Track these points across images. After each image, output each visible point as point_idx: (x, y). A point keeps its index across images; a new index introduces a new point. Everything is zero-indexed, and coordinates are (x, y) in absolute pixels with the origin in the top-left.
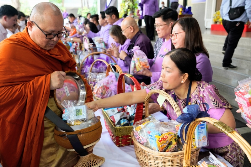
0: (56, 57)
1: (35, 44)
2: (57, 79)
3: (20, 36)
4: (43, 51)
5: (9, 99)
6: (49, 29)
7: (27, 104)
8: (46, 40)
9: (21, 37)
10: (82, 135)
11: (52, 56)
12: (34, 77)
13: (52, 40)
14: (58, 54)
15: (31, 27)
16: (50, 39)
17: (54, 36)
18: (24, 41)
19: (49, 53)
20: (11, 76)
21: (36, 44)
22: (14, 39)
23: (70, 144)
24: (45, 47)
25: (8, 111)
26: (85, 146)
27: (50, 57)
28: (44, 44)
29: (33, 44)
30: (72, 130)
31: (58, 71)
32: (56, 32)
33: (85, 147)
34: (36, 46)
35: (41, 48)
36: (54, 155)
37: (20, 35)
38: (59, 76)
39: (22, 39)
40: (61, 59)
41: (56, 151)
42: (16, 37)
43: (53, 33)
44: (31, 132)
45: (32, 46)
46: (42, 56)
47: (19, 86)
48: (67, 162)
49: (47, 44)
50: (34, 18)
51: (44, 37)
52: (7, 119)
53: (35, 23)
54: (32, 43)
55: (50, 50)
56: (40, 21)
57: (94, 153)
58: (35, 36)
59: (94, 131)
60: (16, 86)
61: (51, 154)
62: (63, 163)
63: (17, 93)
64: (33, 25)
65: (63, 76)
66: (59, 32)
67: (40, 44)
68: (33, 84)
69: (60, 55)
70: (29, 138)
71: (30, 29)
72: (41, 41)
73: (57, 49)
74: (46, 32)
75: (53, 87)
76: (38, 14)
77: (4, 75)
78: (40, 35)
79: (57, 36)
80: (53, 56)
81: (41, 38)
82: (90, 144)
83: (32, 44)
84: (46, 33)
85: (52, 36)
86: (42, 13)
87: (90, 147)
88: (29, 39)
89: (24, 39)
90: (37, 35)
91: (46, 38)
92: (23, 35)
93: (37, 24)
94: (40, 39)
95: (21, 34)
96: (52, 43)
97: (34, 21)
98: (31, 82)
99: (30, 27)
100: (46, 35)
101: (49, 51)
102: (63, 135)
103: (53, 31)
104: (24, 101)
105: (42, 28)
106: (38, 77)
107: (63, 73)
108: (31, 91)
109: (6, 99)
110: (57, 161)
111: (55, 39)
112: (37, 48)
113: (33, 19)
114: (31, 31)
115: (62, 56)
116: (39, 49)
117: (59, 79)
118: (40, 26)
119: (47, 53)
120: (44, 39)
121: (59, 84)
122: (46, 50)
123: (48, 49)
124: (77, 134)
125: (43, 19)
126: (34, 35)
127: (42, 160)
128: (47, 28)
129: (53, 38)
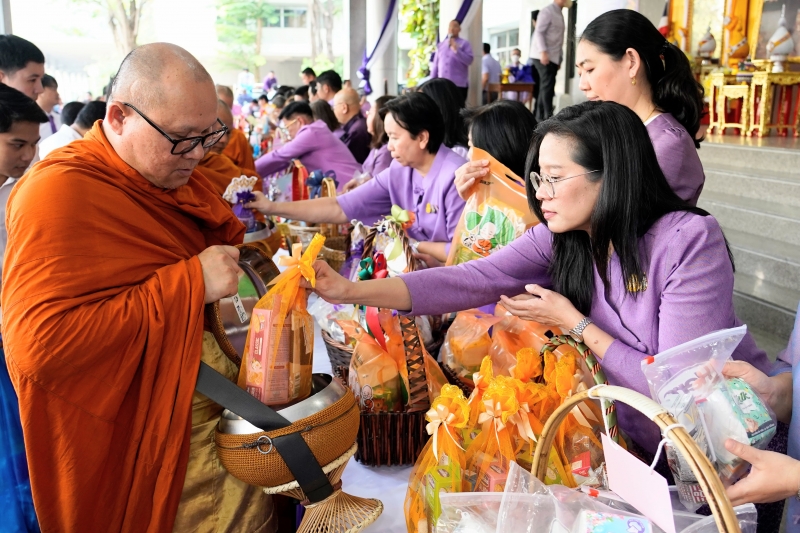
1: (134, 173)
2: (224, 268)
3: (85, 151)
4: (158, 194)
6: (179, 124)
7: (148, 353)
8: (172, 157)
9: (88, 154)
10: (315, 434)
13: (188, 155)
15: (121, 122)
16: (183, 153)
17: (195, 145)
18: (100, 166)
21: (137, 171)
22: (72, 160)
24: (166, 179)
27: (177, 212)
28: (164, 172)
29: (126, 173)
31: (219, 247)
33: (326, 470)
34: (136, 179)
37: (81, 149)
39: (93, 159)
42: (72, 156)
43: (190, 136)
45: (124, 181)
49: (172, 172)
50: (133, 95)
51: (165, 149)
53: (135, 109)
54: (125, 171)
55: (176, 190)
56: (152, 101)
58: (136, 147)
64: (129, 114)
65: (235, 259)
66: (205, 131)
67: (150, 171)
70: (146, 460)
71: (115, 128)
72: (156, 161)
74: (172, 133)
75: (214, 294)
76: (146, 81)
78: (151, 145)
79: (200, 143)
81: (156, 152)
83: (123, 174)
86: (159, 76)
89: (98, 158)
90: (144, 146)
91: (172, 152)
93: (141, 110)
94: (152, 155)
95: (86, 144)
96: (187, 165)
97: (131, 101)
99: (115, 122)
100: (175, 143)
101: (172, 193)
103: (191, 130)
105: (159, 124)
106: (164, 269)
107: (233, 251)
108: (156, 313)
111: (196, 152)
112: (140, 184)
113: (128, 97)
114: (120, 134)
116: (146, 188)
117: (227, 267)
118: (152, 116)
121: (230, 284)
122: (166, 189)
123: (173, 185)
124: (299, 433)
125: (161, 95)
126: (130, 146)
128: (173, 120)
129: (191, 149)
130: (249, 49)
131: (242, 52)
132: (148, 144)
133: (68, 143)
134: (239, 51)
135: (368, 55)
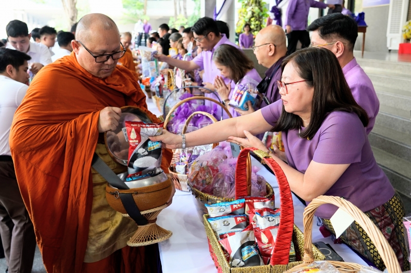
0: (115, 87)
2: (108, 118)
3: (67, 60)
4: (97, 80)
5: (42, 140)
6: (99, 48)
7: (66, 149)
8: (97, 63)
9: (68, 62)
10: (139, 196)
11: (109, 86)
12: (78, 114)
13: (106, 63)
14: (117, 84)
15: (78, 48)
16: (103, 62)
17: (108, 58)
18: (71, 67)
19: (105, 82)
20: (48, 112)
22: (58, 65)
23: (122, 205)
24: (98, 73)
25: (41, 156)
26: (143, 211)
27: (106, 88)
28: (95, 71)
30: (126, 188)
31: (110, 107)
32: (109, 52)
33: (142, 213)
34: (85, 73)
35: (93, 76)
36: (109, 223)
38: (110, 113)
39: (68, 64)
40: (122, 91)
41: (112, 216)
42: (61, 62)
43: (105, 54)
44: (75, 189)
45: (80, 74)
46: (94, 86)
47: (57, 126)
48: (128, 234)
49: (100, 70)
50: (79, 37)
51: (93, 60)
52: (40, 168)
54: (81, 70)
55: (106, 78)
56: (86, 39)
57: (158, 223)
58: (83, 60)
59: (156, 193)
60: (52, 126)
61: (105, 220)
62: (122, 234)
63: (53, 133)
64: (80, 45)
65: (117, 114)
66: (112, 52)
67: (91, 70)
68: (75, 123)
69: (121, 85)
70: (73, 197)
71: (76, 51)
73: (118, 77)
74: (96, 53)
75: (101, 129)
77: (38, 110)
79: (111, 57)
80: (111, 86)
81: (90, 61)
82: (149, 209)
84: (94, 55)
85: (105, 57)
86: (88, 28)
87: (151, 213)
88: (76, 65)
89: (72, 64)
90: (85, 59)
91: (96, 61)
92: (70, 59)
93: (83, 43)
94: (89, 63)
95: (68, 57)
96: (107, 67)
98: (73, 121)
99: (76, 49)
100: (95, 57)
101: (104, 79)
102: (114, 194)
104: (61, 145)
105: (89, 49)
106: (83, 115)
107: (117, 110)
108: (71, 132)
109: (37, 140)
110: (112, 230)
111: (110, 61)
112: (88, 75)
114: (78, 54)
115: (124, 85)
116: (91, 77)
117: (109, 117)
118: (87, 46)
119: (101, 82)
120: (95, 63)
121: (109, 125)
123: (103, 76)
124: (132, 194)
125: (89, 36)
126: (81, 59)
127: (91, 228)
128: (95, 47)
129: (107, 61)
130: (140, 12)
131: (136, 14)
132: (87, 58)
133: (62, 57)
134: (135, 13)
135: (217, 12)
